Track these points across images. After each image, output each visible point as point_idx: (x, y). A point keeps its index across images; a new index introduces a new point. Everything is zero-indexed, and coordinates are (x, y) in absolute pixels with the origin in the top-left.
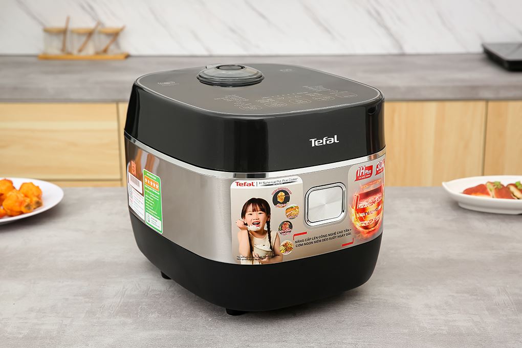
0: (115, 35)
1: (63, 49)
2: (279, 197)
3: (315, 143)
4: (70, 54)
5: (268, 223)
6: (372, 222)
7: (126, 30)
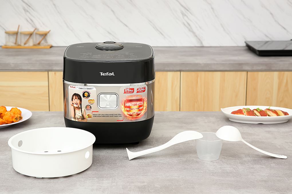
0: (44, 35)
1: (16, 43)
2: (85, 94)
3: (102, 74)
4: (20, 45)
5: (81, 104)
6: (135, 114)
7: (50, 32)
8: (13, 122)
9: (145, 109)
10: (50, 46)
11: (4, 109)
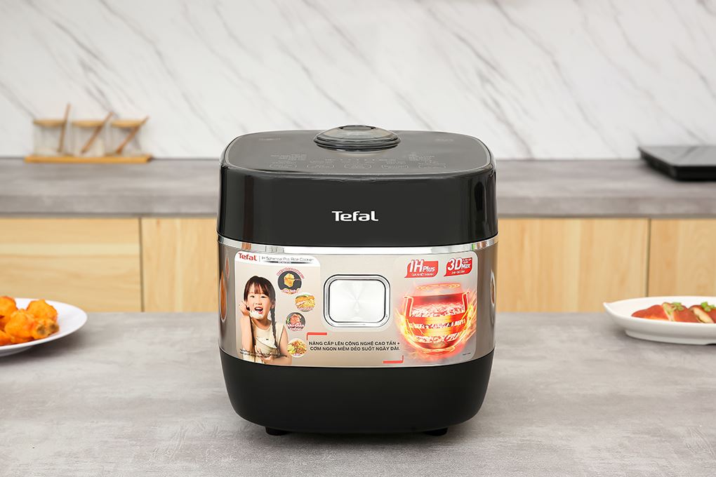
0: (133, 131)
1: (60, 149)
2: (286, 279)
3: (339, 216)
4: (70, 155)
5: (273, 311)
6: (439, 341)
7: (149, 123)
8: (32, 339)
9: (471, 327)
10: (147, 157)
11: (10, 304)
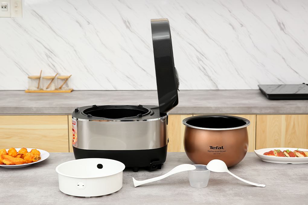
0: (66, 80)
1: (38, 87)
4: (42, 89)
7: (71, 77)
8: (32, 162)
9: (76, 139)
10: (71, 90)
11: (25, 150)
